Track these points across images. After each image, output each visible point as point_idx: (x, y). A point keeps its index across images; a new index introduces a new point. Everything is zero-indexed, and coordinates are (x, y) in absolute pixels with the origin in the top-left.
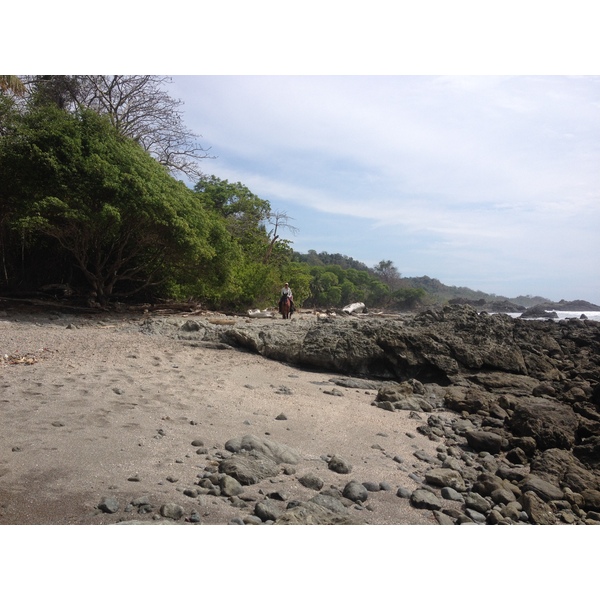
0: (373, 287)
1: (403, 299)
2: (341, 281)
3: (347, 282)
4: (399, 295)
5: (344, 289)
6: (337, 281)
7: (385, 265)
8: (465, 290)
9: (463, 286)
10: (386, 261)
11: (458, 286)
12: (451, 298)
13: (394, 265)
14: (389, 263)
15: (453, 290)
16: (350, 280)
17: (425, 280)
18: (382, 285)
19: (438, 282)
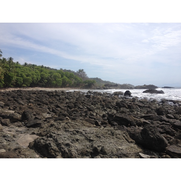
0: (76, 79)
1: (87, 84)
2: (62, 76)
3: (65, 77)
4: (86, 83)
5: (63, 80)
6: (60, 77)
7: (81, 71)
8: (109, 82)
9: (108, 81)
10: (81, 69)
11: (106, 81)
12: (105, 84)
13: (84, 71)
14: (83, 70)
15: (105, 82)
16: (67, 76)
17: (97, 79)
18: (79, 79)
19: (101, 79)
